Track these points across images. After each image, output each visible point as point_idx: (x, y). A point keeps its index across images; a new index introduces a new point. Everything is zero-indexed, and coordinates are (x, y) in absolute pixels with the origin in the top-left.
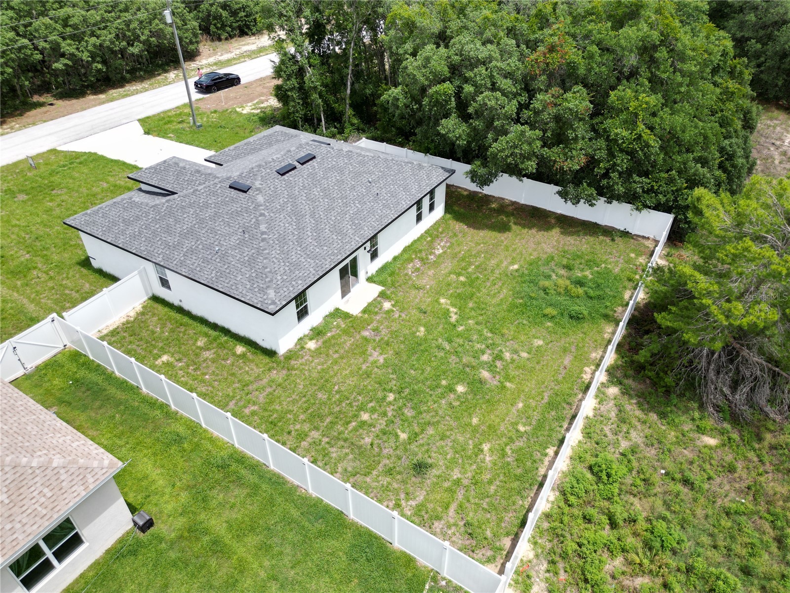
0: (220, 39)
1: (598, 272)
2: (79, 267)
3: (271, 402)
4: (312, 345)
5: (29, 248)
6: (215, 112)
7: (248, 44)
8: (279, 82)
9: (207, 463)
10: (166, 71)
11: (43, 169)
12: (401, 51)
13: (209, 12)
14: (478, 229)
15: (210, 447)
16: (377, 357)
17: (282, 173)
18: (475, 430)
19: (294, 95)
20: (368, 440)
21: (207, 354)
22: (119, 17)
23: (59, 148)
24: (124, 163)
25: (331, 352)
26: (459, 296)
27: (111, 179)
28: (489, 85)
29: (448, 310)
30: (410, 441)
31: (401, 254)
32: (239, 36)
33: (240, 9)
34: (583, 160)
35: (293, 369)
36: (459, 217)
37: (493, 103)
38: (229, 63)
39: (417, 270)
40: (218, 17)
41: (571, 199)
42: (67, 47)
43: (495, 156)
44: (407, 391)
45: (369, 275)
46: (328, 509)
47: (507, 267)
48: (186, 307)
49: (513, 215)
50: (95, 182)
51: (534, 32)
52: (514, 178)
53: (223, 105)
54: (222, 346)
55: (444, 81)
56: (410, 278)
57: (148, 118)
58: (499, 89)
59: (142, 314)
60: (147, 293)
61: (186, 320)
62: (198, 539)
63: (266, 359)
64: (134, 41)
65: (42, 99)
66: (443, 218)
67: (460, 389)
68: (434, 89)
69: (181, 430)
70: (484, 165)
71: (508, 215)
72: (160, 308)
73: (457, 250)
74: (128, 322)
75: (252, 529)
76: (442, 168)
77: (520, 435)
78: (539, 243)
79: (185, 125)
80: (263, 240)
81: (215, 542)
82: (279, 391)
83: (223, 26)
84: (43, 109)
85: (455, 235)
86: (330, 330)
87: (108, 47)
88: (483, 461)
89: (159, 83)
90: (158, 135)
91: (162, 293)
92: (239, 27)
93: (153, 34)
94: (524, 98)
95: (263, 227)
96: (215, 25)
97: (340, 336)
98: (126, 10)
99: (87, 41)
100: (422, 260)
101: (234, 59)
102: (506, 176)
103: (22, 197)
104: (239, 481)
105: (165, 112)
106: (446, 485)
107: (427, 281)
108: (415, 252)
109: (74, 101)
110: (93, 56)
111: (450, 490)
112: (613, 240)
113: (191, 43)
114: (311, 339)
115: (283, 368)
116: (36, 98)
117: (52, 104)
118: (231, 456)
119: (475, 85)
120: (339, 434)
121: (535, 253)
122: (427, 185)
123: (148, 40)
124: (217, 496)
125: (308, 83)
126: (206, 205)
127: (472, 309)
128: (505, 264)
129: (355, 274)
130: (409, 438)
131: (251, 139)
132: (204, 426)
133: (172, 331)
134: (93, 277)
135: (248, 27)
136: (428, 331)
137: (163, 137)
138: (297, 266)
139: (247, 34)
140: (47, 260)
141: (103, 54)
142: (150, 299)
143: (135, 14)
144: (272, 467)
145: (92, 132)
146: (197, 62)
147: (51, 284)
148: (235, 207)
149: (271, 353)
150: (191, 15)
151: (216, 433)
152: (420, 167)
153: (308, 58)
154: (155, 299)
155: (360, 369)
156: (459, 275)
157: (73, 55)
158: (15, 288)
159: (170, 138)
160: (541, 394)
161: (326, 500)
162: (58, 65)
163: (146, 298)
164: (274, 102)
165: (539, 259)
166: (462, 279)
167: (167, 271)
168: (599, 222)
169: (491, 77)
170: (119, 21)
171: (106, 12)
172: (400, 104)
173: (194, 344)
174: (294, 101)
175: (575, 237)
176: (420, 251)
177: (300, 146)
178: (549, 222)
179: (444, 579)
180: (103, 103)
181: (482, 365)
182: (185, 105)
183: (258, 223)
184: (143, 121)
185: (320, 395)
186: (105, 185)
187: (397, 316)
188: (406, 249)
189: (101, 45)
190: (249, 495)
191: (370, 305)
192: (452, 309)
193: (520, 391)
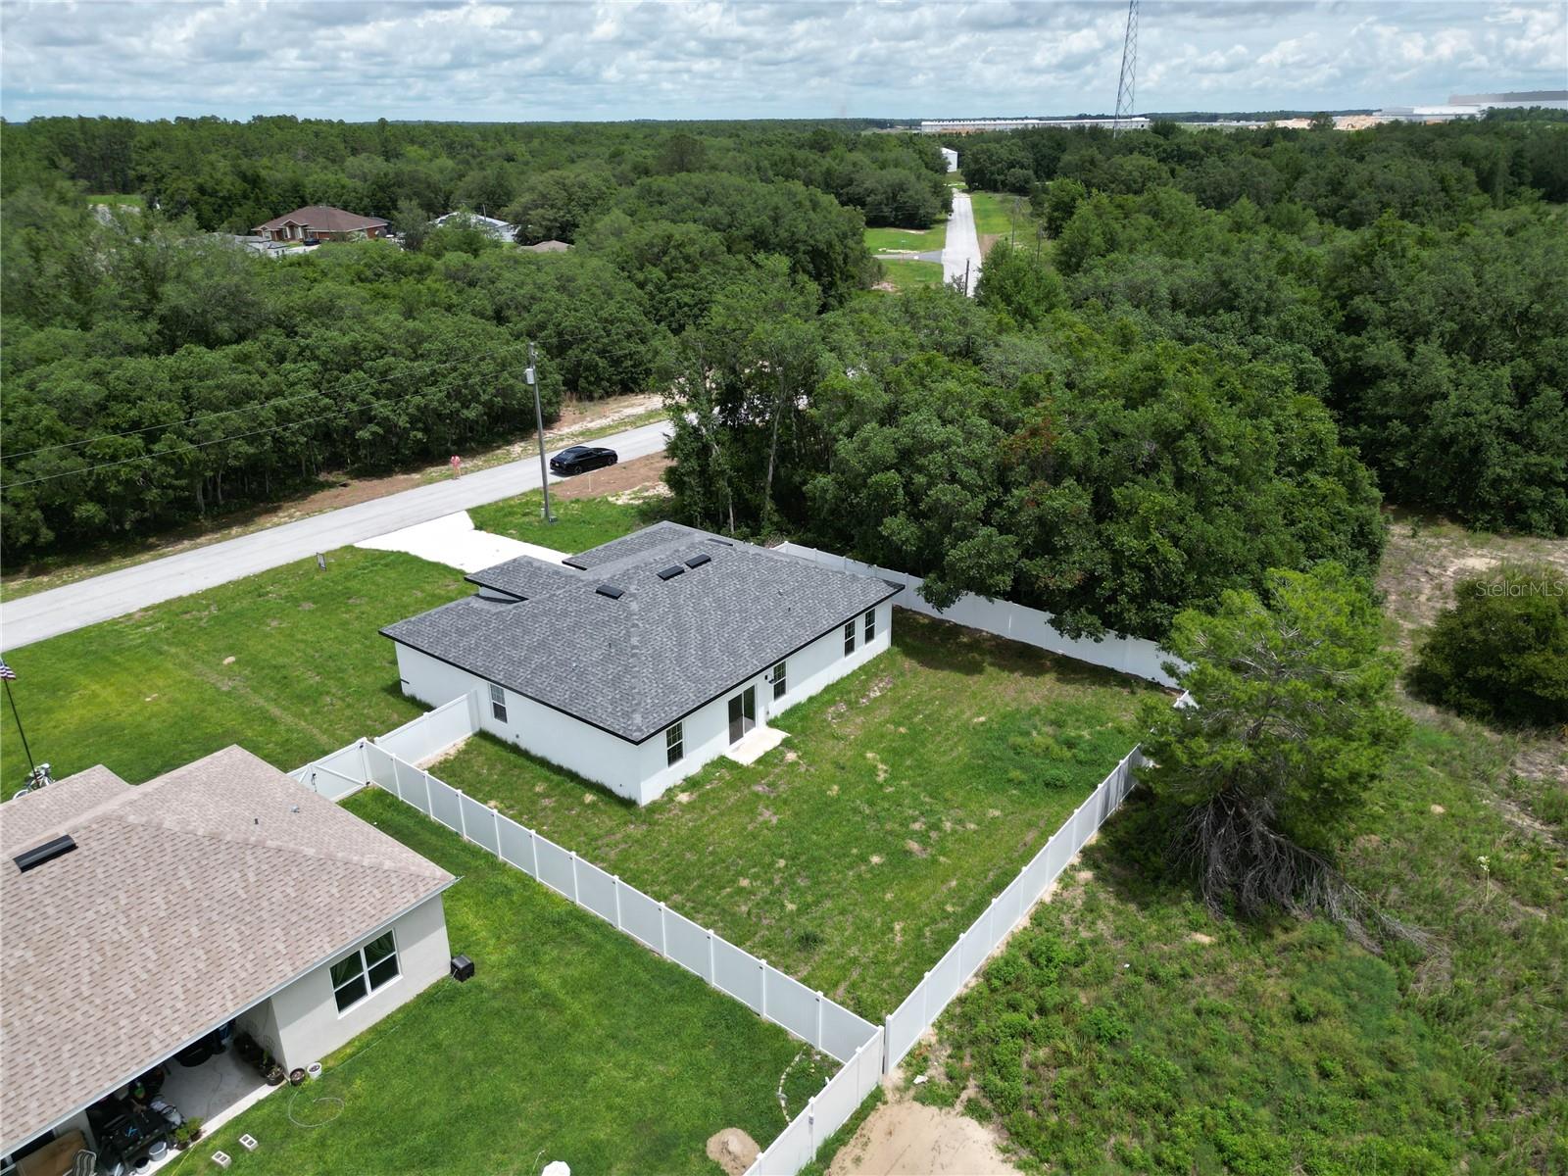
0: (591, 398)
1: (1100, 733)
2: (383, 695)
3: (626, 860)
4: (684, 798)
5: (319, 669)
6: (577, 501)
7: (632, 406)
8: (674, 463)
9: (540, 917)
10: (510, 443)
11: (335, 571)
12: (834, 430)
13: (579, 363)
14: (936, 668)
15: (544, 902)
16: (769, 816)
17: (666, 577)
18: (888, 906)
19: (693, 481)
20: (744, 909)
21: (546, 802)
22: (455, 369)
23: (357, 545)
24: (446, 568)
25: (708, 808)
26: (894, 751)
27: (428, 587)
28: (947, 476)
29: (875, 767)
30: (800, 912)
31: (821, 694)
32: (621, 394)
33: (625, 356)
34: (1078, 576)
35: (656, 823)
36: (910, 652)
37: (949, 497)
38: (602, 432)
39: (840, 715)
40: (592, 367)
41: (1068, 632)
42: (381, 408)
43: (952, 565)
44: (803, 858)
45: (772, 716)
46: (685, 974)
47: (970, 719)
48: (523, 744)
49: (991, 652)
50: (405, 589)
51: (1016, 410)
52: (982, 599)
53: (589, 493)
54: (565, 794)
55: (888, 469)
56: (829, 725)
57: (481, 507)
58: (960, 482)
59: (465, 752)
60: (473, 727)
61: (521, 761)
62: (525, 991)
63: (622, 811)
64: (470, 401)
65: (331, 478)
66: (888, 651)
67: (875, 859)
68: (874, 478)
69: (510, 883)
70: (942, 578)
71: (982, 653)
72: (488, 747)
73: (902, 693)
74: (446, 761)
75: (591, 988)
76: (886, 582)
77: (947, 916)
78: (1023, 691)
79: (532, 518)
80: (633, 655)
81: (545, 995)
82: (635, 848)
83: (599, 379)
84: (333, 491)
85: (902, 674)
86: (710, 782)
87: (435, 410)
88: (892, 940)
89: (498, 459)
90: (495, 532)
91: (495, 727)
92: (622, 382)
93: (498, 393)
94: (994, 495)
95: (635, 641)
96: (586, 378)
97: (722, 789)
98: (466, 359)
99: (407, 402)
100: (849, 703)
101: (610, 427)
102: (972, 594)
103: (308, 606)
104: (578, 939)
105: (505, 500)
106: (839, 962)
107: (853, 729)
108: (841, 693)
109: (376, 482)
110: (413, 420)
111: (843, 967)
112: (1133, 693)
113: (550, 403)
114: (683, 791)
115: (644, 822)
116: (322, 477)
117: (345, 485)
118: (570, 913)
119: (929, 475)
120: (709, 899)
121: (1014, 705)
122: (861, 602)
123: (491, 400)
124: (551, 953)
125: (713, 467)
126: (565, 614)
127: (910, 767)
128: (968, 714)
129: (751, 715)
130: (798, 910)
131: (628, 537)
132: (538, 879)
133: (503, 774)
134: (402, 706)
135: (635, 381)
136: (843, 790)
137: (502, 534)
138: (673, 689)
139: (632, 391)
140: (344, 684)
141: (424, 418)
142: (475, 735)
143: (478, 365)
144: (620, 928)
145: (402, 524)
146: (555, 431)
147: (348, 712)
148: (602, 616)
149: (629, 804)
150: (554, 363)
151: (553, 888)
152: (854, 578)
153: (716, 433)
154: (483, 735)
155: (745, 829)
156: (898, 724)
157: (387, 419)
158: (301, 715)
159: (511, 536)
160: (985, 872)
161: (683, 965)
162: (363, 434)
163: (470, 734)
164: (663, 490)
165: (1018, 710)
166: (902, 730)
167: (507, 693)
168: (1119, 668)
169: (949, 465)
170: (454, 374)
171: (439, 362)
172: (829, 496)
173: (530, 790)
174: (692, 489)
175: (1077, 686)
176: (849, 692)
177: (692, 546)
178: (1043, 665)
179: (819, 1053)
180: (418, 485)
181: (912, 834)
182: (534, 491)
183: (628, 635)
184: (474, 512)
185: (688, 855)
186: (420, 595)
187: (803, 770)
188: (828, 689)
189: (426, 406)
190: (590, 954)
191: (767, 754)
192: (880, 766)
193: (955, 869)
